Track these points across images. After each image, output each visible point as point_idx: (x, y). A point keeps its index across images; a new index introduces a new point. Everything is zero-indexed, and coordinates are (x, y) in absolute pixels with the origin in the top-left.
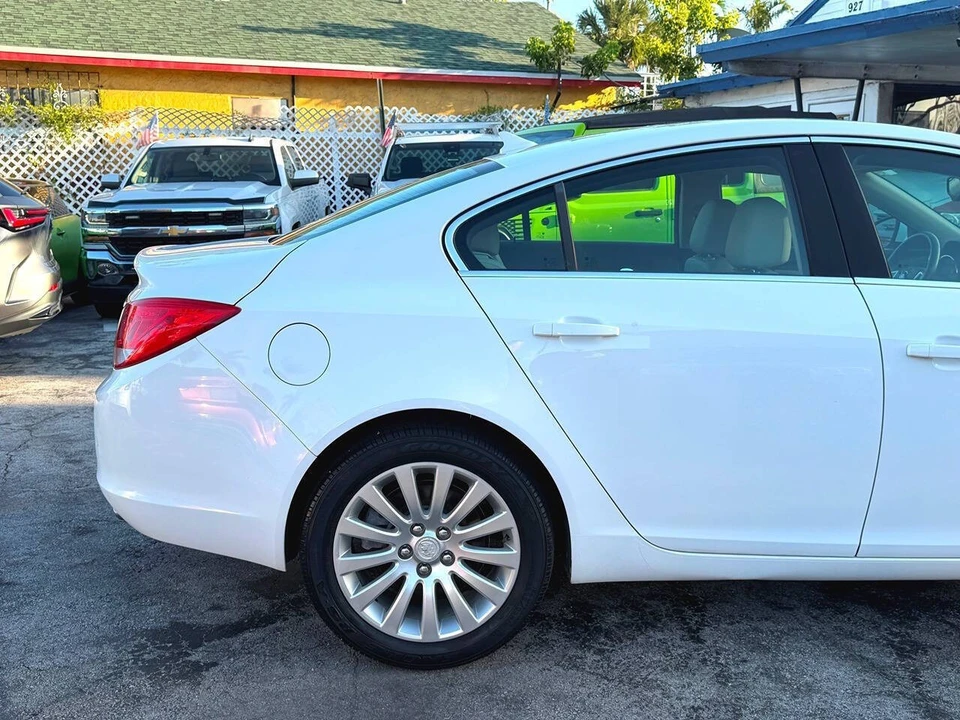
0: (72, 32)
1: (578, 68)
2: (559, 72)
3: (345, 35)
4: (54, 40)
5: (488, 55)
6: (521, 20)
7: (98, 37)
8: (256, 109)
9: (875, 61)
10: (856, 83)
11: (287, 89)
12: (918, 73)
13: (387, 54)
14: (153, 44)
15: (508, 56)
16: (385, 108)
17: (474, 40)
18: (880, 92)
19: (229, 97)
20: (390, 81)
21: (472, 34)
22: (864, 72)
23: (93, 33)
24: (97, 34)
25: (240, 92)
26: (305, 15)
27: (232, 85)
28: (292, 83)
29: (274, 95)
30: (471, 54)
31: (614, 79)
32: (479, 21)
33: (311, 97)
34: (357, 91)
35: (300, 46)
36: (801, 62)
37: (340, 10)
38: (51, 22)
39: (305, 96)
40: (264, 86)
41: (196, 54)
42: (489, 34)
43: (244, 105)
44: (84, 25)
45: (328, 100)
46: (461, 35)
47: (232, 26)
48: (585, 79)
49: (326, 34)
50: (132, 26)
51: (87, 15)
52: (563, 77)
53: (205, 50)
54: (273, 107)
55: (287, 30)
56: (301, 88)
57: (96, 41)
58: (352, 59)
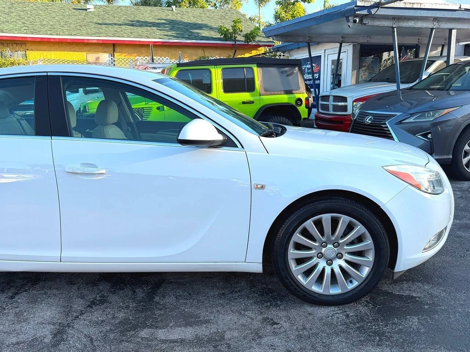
0: (16, 26)
1: (243, 39)
2: (235, 41)
3: (141, 26)
4: (6, 30)
5: (205, 33)
6: (227, 17)
7: (27, 28)
8: (97, 59)
9: (348, 34)
10: (338, 45)
11: (112, 49)
12: (369, 39)
13: (157, 33)
14: (51, 31)
15: (215, 33)
16: (154, 57)
17: (200, 27)
18: (353, 49)
19: (85, 53)
20: (156, 45)
21: (201, 24)
22: (341, 39)
23: (25, 26)
24: (27, 26)
25: (90, 51)
26: (126, 16)
27: (86, 48)
28: (113, 46)
29: (105, 52)
30: (198, 33)
31: (261, 44)
32: (207, 18)
33: (122, 53)
34: (143, 50)
35: (118, 30)
36: (310, 35)
37: (143, 14)
38: (8, 22)
39: (119, 52)
40: (100, 48)
41: (68, 35)
42: (209, 24)
43: (92, 57)
44: (22, 23)
45: (130, 54)
46: (195, 24)
47: (90, 22)
48: (247, 43)
49: (132, 25)
50: (44, 23)
51: (26, 18)
52: (237, 43)
53: (73, 33)
54: (105, 57)
55: (115, 24)
56: (118, 49)
57: (25, 30)
58: (140, 36)
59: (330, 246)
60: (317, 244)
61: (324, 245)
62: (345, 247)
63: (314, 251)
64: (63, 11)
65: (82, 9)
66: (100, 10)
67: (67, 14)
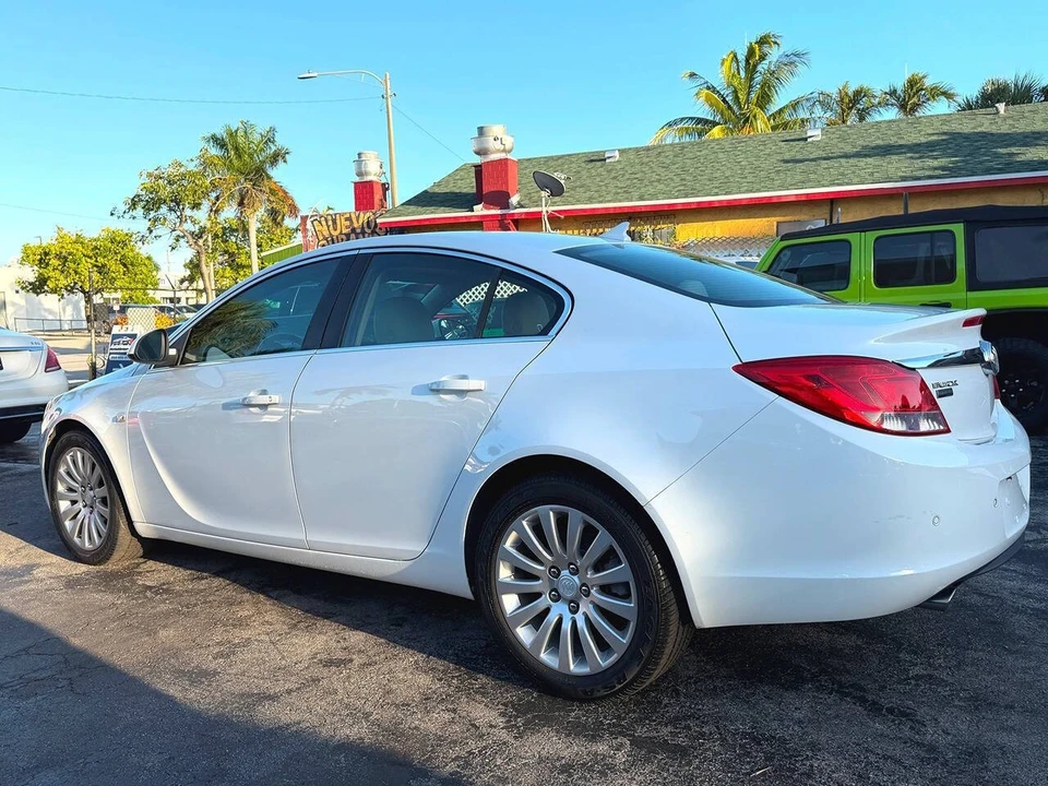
28: (830, 204)
29: (814, 216)
40: (805, 210)
64: (762, 147)
65: (799, 140)
66: (833, 136)
67: (767, 151)
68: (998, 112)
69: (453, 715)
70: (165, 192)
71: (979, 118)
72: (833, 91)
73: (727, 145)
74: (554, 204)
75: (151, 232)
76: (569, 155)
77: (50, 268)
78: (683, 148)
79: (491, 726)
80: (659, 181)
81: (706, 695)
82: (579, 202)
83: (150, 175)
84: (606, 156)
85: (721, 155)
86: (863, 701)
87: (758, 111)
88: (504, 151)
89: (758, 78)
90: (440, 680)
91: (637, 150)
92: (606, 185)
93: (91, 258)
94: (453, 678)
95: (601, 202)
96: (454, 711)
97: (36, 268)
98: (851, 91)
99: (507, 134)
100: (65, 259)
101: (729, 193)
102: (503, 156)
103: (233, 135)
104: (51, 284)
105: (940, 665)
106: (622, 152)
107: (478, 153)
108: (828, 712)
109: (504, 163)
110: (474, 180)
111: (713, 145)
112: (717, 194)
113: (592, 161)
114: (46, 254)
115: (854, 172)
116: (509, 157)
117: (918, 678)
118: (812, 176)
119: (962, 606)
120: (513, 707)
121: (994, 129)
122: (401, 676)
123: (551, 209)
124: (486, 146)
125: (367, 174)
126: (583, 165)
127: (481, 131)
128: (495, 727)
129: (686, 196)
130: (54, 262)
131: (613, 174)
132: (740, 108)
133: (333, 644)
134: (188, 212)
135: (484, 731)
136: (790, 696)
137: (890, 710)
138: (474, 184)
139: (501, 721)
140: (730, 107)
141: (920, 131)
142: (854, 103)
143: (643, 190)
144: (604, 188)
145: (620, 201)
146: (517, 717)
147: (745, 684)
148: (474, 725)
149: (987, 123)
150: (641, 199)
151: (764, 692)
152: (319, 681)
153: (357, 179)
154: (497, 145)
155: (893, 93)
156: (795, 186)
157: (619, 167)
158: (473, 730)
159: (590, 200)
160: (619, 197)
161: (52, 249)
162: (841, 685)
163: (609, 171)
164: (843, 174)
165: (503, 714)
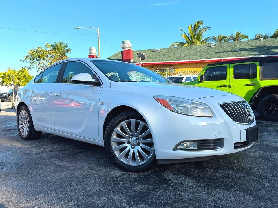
5: (276, 50)
17: (275, 47)
27: (203, 65)
46: (272, 46)
57: (176, 59)
58: (233, 56)
59: (134, 138)
60: (127, 136)
61: (131, 137)
62: (142, 140)
63: (126, 139)
64: (198, 48)
65: (208, 47)
66: (217, 46)
67: (200, 49)
68: (261, 40)
69: (108, 199)
70: (36, 55)
71: (256, 42)
72: (217, 36)
73: (189, 48)
74: (143, 62)
75: (31, 66)
76: (147, 50)
77: (5, 79)
78: (177, 49)
79: (121, 203)
80: (171, 56)
81: (197, 192)
82: (149, 61)
83: (31, 51)
84: (157, 50)
85: (187, 50)
86: (252, 194)
87: (197, 40)
88: (129, 47)
89: (197, 33)
90: (104, 187)
91: (165, 49)
92: (157, 57)
93: (17, 76)
94: (109, 186)
95: (155, 61)
96: (108, 197)
97: (1, 79)
98: (221, 36)
99: (130, 43)
100: (10, 76)
101: (190, 60)
102: (129, 49)
103: (57, 45)
104: (5, 83)
105: (274, 183)
106: (161, 49)
107: (122, 48)
108: (241, 198)
109: (129, 51)
110: (121, 56)
111: (185, 48)
112: (187, 60)
113: (153, 51)
114: (4, 75)
115: (223, 55)
116: (131, 49)
117: (268, 187)
118: (212, 55)
119: (276, 165)
120: (129, 196)
121: (260, 45)
122: (91, 185)
123: (142, 63)
124: (125, 46)
125: (92, 53)
126: (151, 52)
127: (123, 42)
128: (123, 203)
129: (178, 60)
130: (7, 77)
131: (159, 55)
132: (192, 40)
133: (69, 175)
134: (42, 61)
135: (118, 204)
136: (226, 193)
137: (262, 198)
138: (121, 57)
139: (125, 201)
140: (189, 40)
141: (240, 45)
142: (222, 39)
143: (167, 59)
144: (156, 58)
145: (161, 61)
146: (131, 199)
147: (210, 188)
148: (115, 202)
149: (258, 43)
150: (166, 61)
151: (217, 191)
152: (62, 187)
153: (89, 55)
154: (128, 46)
155: (232, 37)
156: (208, 58)
157: (160, 53)
158: (114, 204)
159: (152, 61)
160: (160, 60)
161: (6, 73)
162: (243, 189)
163: (158, 54)
164: (220, 55)
165: (125, 199)
